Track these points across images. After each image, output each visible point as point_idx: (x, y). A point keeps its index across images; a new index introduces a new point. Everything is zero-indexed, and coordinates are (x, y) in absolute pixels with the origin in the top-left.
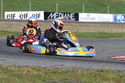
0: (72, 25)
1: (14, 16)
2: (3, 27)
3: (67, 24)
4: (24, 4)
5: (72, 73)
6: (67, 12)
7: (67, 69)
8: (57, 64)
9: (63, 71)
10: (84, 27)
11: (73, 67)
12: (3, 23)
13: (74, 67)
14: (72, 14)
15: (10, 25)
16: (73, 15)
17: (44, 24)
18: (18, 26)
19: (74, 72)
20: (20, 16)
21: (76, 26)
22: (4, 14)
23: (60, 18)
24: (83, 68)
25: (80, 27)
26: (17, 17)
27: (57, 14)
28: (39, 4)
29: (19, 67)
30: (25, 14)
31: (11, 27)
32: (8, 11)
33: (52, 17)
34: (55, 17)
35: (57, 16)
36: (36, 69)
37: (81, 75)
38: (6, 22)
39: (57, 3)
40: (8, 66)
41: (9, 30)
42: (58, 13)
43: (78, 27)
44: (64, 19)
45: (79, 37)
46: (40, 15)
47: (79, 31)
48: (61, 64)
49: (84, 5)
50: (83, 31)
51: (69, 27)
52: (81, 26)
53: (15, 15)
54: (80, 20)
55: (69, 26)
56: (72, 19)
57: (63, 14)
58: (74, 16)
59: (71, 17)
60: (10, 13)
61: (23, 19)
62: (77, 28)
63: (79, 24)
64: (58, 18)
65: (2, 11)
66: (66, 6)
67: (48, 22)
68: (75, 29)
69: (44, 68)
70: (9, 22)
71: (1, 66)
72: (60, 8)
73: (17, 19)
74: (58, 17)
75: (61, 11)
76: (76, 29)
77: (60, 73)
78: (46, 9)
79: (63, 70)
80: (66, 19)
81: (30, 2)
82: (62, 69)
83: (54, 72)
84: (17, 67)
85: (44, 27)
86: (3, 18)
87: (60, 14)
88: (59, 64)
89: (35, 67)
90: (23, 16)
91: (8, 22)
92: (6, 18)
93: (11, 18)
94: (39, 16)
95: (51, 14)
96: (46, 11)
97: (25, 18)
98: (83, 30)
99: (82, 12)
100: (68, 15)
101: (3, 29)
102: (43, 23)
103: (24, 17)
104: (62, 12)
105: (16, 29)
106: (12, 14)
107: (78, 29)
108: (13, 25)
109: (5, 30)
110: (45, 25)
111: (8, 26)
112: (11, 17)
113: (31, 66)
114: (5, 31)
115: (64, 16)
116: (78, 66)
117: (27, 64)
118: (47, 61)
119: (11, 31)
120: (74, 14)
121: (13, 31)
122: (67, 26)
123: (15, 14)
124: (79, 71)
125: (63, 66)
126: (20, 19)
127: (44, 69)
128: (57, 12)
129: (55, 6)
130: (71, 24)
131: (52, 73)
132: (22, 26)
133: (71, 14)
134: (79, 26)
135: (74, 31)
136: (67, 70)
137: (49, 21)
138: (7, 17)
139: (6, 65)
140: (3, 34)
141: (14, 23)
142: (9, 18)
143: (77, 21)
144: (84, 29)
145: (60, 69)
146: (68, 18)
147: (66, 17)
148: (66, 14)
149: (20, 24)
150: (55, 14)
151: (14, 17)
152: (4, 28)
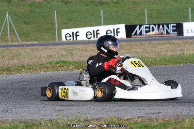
0: (173, 43)
1: (76, 36)
2: (59, 54)
3: (165, 42)
4: (93, 15)
5: (174, 126)
6: (163, 23)
7: (167, 119)
8: (150, 111)
9: (160, 123)
10: (192, 46)
11: (175, 115)
12: (59, 48)
13: (177, 115)
14: (172, 25)
15: (71, 50)
16: (173, 27)
17: (126, 45)
18: (84, 51)
19: (178, 124)
20: (87, 35)
21: (179, 44)
22: (61, 34)
23: (151, 33)
24: (192, 116)
25: (187, 45)
26: (82, 37)
27: (146, 28)
28: (117, 12)
29: (86, 120)
30: (94, 31)
31: (73, 54)
32: (67, 28)
33: (138, 33)
34: (144, 33)
35: (148, 29)
36: (113, 123)
37: (191, 128)
38: (64, 47)
39: (146, 10)
40: (68, 120)
41: (70, 59)
42: (148, 26)
43: (182, 45)
44: (159, 34)
45: (186, 63)
46: (118, 30)
47: (185, 52)
48: (156, 111)
49: (190, 9)
50: (191, 52)
51: (168, 47)
52: (187, 43)
53: (78, 34)
54: (186, 34)
55: (168, 45)
56: (172, 33)
57: (157, 26)
58: (175, 28)
59: (170, 31)
60: (70, 31)
61: (92, 39)
62: (180, 48)
63: (185, 41)
64: (148, 34)
65: (57, 28)
66: (160, 13)
67: (132, 41)
68: (178, 49)
69: (127, 120)
70: (69, 46)
71: (56, 121)
72: (150, 16)
73: (81, 41)
74: (149, 31)
75: (153, 21)
76: (180, 50)
77: (154, 127)
78: (128, 20)
79: (160, 121)
80: (162, 34)
81: (102, 11)
82: (157, 120)
83: (145, 126)
84: (83, 122)
85: (126, 49)
86: (58, 40)
87: (151, 26)
88: (152, 112)
89: (113, 120)
90: (91, 34)
91: (67, 46)
92: (64, 39)
93: (72, 40)
94: (117, 32)
95: (138, 27)
96: (129, 24)
97: (94, 37)
98: (191, 50)
99: (188, 21)
100: (165, 27)
101: (59, 58)
102: (124, 43)
103: (92, 36)
104: (155, 23)
105: (81, 57)
106: (73, 33)
107: (182, 50)
108: (76, 51)
109: (63, 59)
110: (128, 47)
111: (68, 52)
112: (72, 38)
113: (105, 117)
114: (63, 62)
115: (158, 29)
116: (185, 112)
117: (100, 116)
118: (134, 108)
119: (72, 61)
120: (175, 25)
121: (76, 60)
122: (164, 46)
123: (78, 32)
124: (187, 121)
125: (160, 114)
126: (87, 39)
127: (127, 122)
128: (146, 23)
129: (144, 15)
130: (171, 41)
131: (141, 128)
132: (90, 51)
133: (170, 25)
134: (184, 45)
135: (176, 53)
136: (167, 121)
137: (133, 39)
138: (66, 37)
139: (65, 118)
140: (60, 67)
141: (77, 46)
142: (68, 38)
143: (180, 37)
144: (192, 48)
145: (155, 120)
146: (165, 33)
147: (162, 31)
148: (161, 27)
149: (87, 48)
150: (143, 28)
151: (78, 37)
152: (62, 56)
